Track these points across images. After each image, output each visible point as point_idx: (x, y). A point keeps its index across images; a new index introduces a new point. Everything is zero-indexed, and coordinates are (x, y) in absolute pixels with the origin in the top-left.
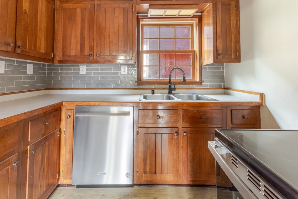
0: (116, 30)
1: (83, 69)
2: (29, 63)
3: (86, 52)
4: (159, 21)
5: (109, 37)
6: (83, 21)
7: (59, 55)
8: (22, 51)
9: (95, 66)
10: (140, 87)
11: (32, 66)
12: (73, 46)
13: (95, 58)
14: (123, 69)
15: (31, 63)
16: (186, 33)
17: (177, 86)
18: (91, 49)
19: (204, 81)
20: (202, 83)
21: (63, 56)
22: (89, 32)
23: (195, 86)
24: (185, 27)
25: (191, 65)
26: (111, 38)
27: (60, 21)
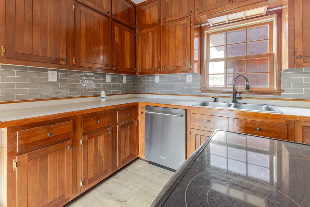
0: (177, 45)
1: (157, 78)
2: (124, 75)
3: (156, 66)
4: (227, 26)
5: (172, 52)
6: (153, 42)
7: (139, 69)
8: (116, 68)
9: (165, 75)
10: (203, 94)
11: (125, 77)
12: (147, 61)
13: (162, 70)
14: (187, 78)
15: (125, 75)
16: (262, 34)
17: (242, 95)
18: (159, 63)
19: (284, 91)
20: (281, 92)
21: (142, 69)
22: (157, 50)
23: (270, 96)
24: (261, 27)
25: (269, 71)
26: (174, 52)
27: (139, 44)
